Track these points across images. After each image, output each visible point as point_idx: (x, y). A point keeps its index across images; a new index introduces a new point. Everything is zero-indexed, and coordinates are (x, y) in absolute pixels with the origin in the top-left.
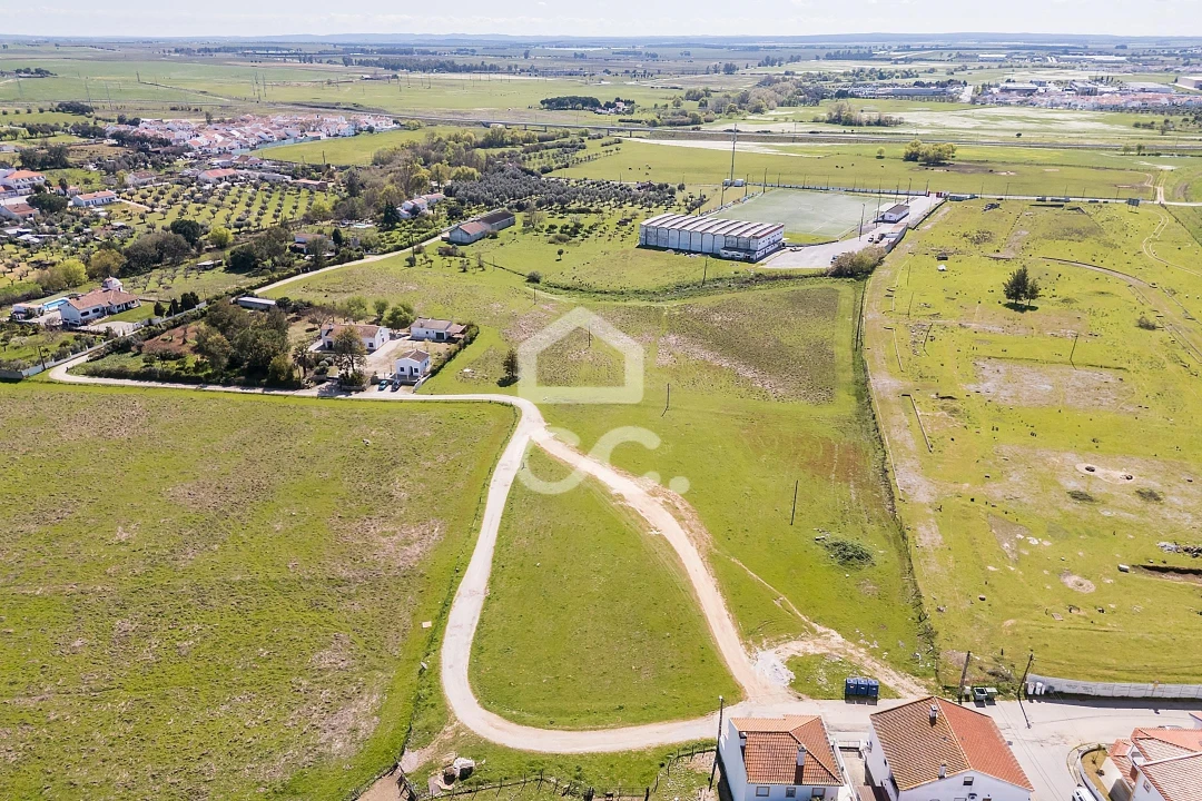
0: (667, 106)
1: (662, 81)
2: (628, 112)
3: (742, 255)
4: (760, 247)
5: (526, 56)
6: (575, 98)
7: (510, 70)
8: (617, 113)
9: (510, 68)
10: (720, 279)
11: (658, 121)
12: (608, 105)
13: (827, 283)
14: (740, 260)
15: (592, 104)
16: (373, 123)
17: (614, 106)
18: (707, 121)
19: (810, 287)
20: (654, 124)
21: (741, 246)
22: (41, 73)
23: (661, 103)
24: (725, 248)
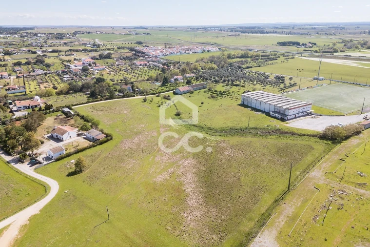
0: (329, 45)
1: (338, 37)
2: (310, 47)
3: (280, 116)
4: (290, 114)
5: (293, 28)
6: (290, 42)
7: (282, 33)
8: (306, 47)
9: (282, 32)
10: (256, 128)
11: (318, 51)
12: (303, 44)
13: (312, 142)
14: (278, 119)
15: (297, 44)
16: (211, 49)
17: (306, 44)
18: (341, 51)
19: (300, 142)
20: (316, 52)
21: (282, 112)
22: (148, 34)
23: (327, 44)
24: (274, 112)
